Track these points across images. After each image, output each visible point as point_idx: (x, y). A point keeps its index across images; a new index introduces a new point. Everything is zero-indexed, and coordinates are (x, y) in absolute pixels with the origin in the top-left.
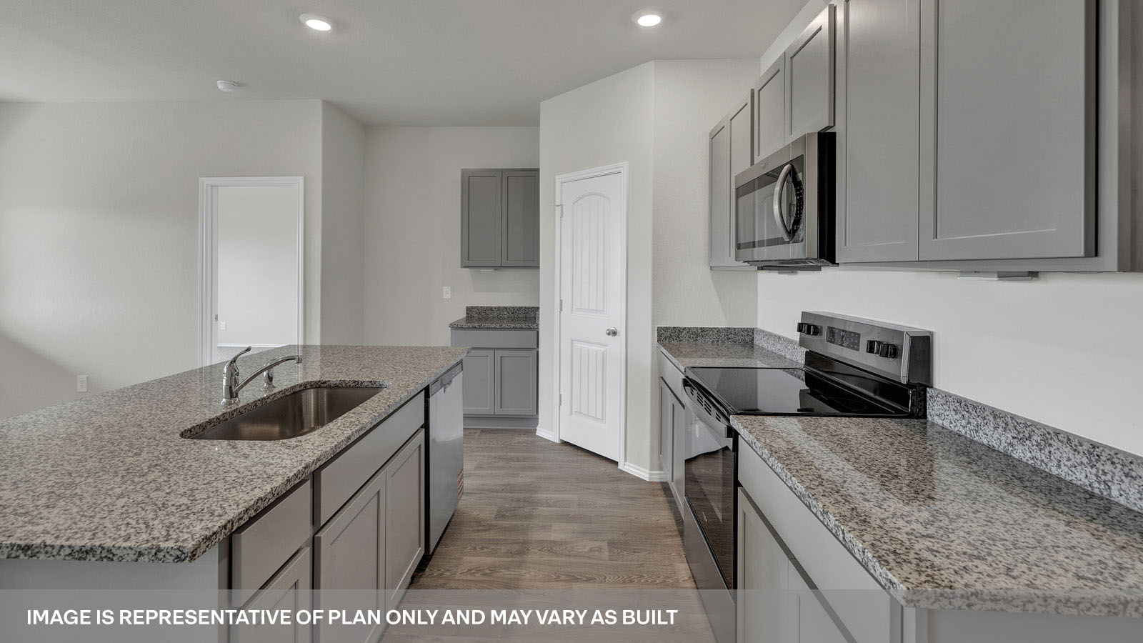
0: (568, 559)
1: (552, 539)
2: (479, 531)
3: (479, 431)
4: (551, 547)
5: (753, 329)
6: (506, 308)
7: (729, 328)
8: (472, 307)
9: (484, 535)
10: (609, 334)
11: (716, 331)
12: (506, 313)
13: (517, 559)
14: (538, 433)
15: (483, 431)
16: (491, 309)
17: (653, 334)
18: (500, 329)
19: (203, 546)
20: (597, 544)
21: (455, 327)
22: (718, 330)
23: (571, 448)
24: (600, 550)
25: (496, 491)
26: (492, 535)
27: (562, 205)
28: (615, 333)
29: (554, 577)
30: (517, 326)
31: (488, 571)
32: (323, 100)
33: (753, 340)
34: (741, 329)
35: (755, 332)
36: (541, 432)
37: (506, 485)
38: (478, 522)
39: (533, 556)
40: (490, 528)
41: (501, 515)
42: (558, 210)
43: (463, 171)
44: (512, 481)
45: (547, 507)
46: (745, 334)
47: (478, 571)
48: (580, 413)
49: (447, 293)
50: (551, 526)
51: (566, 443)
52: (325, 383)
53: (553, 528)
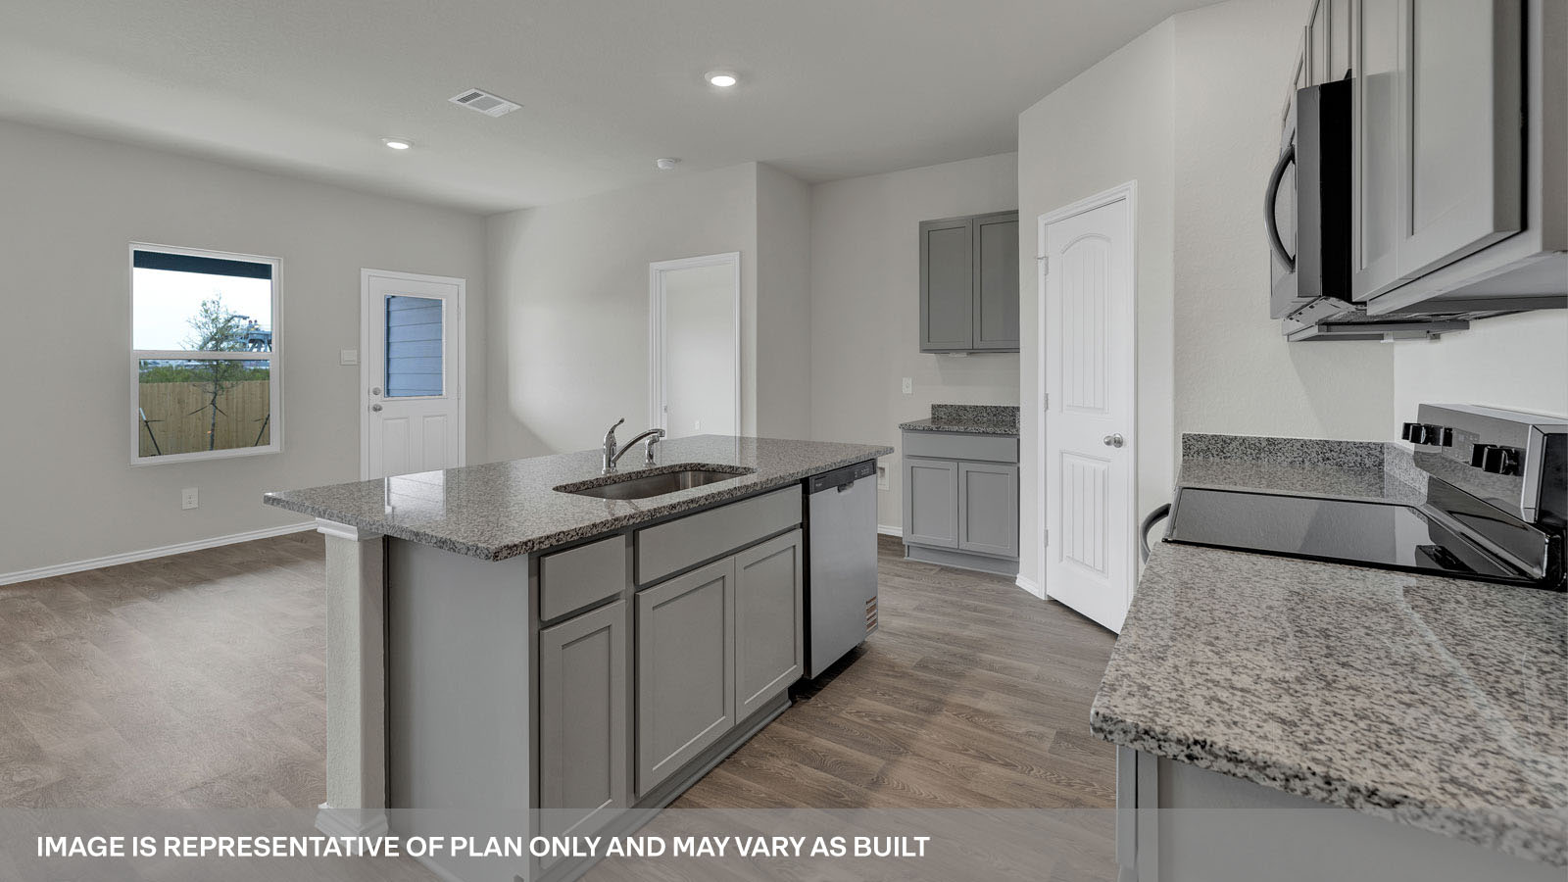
0: (985, 734)
1: (978, 707)
2: (888, 675)
3: (938, 569)
4: (973, 715)
5: (1382, 446)
6: (986, 407)
7: (1327, 442)
8: (939, 406)
9: (891, 681)
10: (1108, 443)
11: (1298, 445)
12: (985, 415)
13: (922, 717)
14: (1020, 582)
15: (944, 569)
16: (965, 408)
17: (1175, 443)
18: (966, 433)
19: (505, 553)
20: (1041, 729)
21: (908, 429)
22: (1304, 444)
23: (1061, 609)
24: (1041, 737)
25: (930, 639)
26: (900, 683)
27: (1046, 258)
28: (1119, 443)
29: (961, 748)
30: (989, 430)
31: (879, 719)
32: (758, 163)
33: (1381, 463)
34: (1355, 444)
35: (1385, 450)
36: (1022, 582)
37: (945, 635)
38: (892, 666)
39: (943, 719)
40: (903, 675)
41: (923, 665)
42: (1041, 264)
43: (922, 224)
44: (956, 631)
45: (991, 670)
46: (1364, 452)
47: (868, 715)
48: (1073, 559)
49: (907, 386)
50: (984, 693)
51: (1056, 602)
52: (704, 466)
53: (986, 696)
